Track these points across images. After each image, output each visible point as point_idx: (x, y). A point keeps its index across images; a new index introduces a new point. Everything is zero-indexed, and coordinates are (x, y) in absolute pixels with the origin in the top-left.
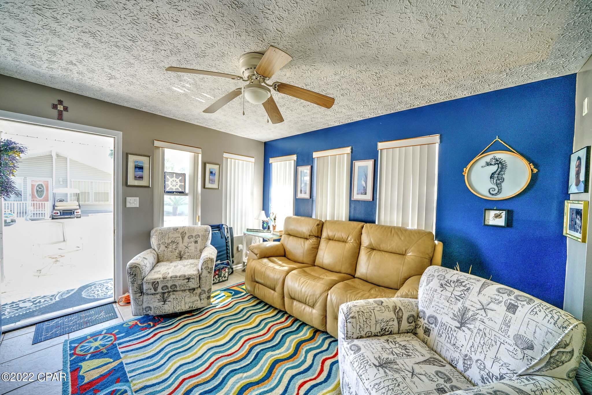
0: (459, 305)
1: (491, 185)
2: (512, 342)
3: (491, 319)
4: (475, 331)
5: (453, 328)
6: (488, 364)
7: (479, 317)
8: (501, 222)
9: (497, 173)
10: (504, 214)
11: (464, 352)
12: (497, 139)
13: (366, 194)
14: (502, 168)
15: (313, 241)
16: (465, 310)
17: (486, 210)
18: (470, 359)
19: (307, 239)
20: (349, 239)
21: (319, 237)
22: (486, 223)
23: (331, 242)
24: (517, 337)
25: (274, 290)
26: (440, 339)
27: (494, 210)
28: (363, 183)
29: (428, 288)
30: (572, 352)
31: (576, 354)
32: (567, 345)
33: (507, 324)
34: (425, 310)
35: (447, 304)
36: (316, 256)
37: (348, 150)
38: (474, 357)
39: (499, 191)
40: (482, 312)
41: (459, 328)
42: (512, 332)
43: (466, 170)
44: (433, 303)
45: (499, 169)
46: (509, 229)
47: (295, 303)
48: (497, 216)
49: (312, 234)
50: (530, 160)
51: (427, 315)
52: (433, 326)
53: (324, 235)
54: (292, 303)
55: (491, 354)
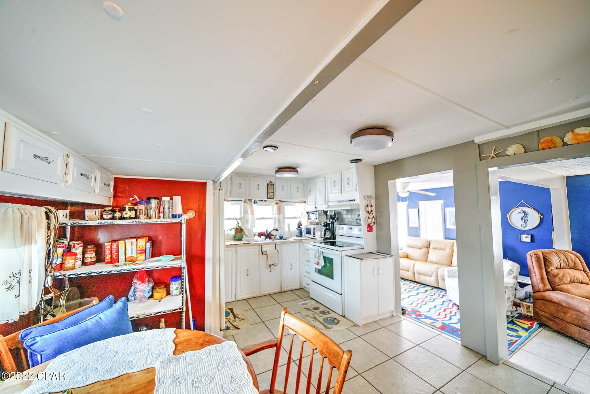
1: (522, 222)
8: (529, 240)
9: (524, 217)
10: (529, 236)
12: (522, 201)
14: (526, 215)
15: (424, 250)
17: (520, 234)
19: (421, 249)
20: (446, 248)
21: (428, 247)
22: (522, 240)
23: (436, 250)
25: (408, 271)
27: (524, 234)
28: (452, 219)
30: (514, 271)
31: (515, 272)
32: (512, 270)
36: (427, 257)
37: (442, 202)
39: (526, 226)
43: (508, 216)
45: (525, 216)
46: (532, 243)
47: (421, 276)
48: (527, 237)
49: (423, 246)
50: (539, 212)
53: (431, 246)
54: (420, 276)
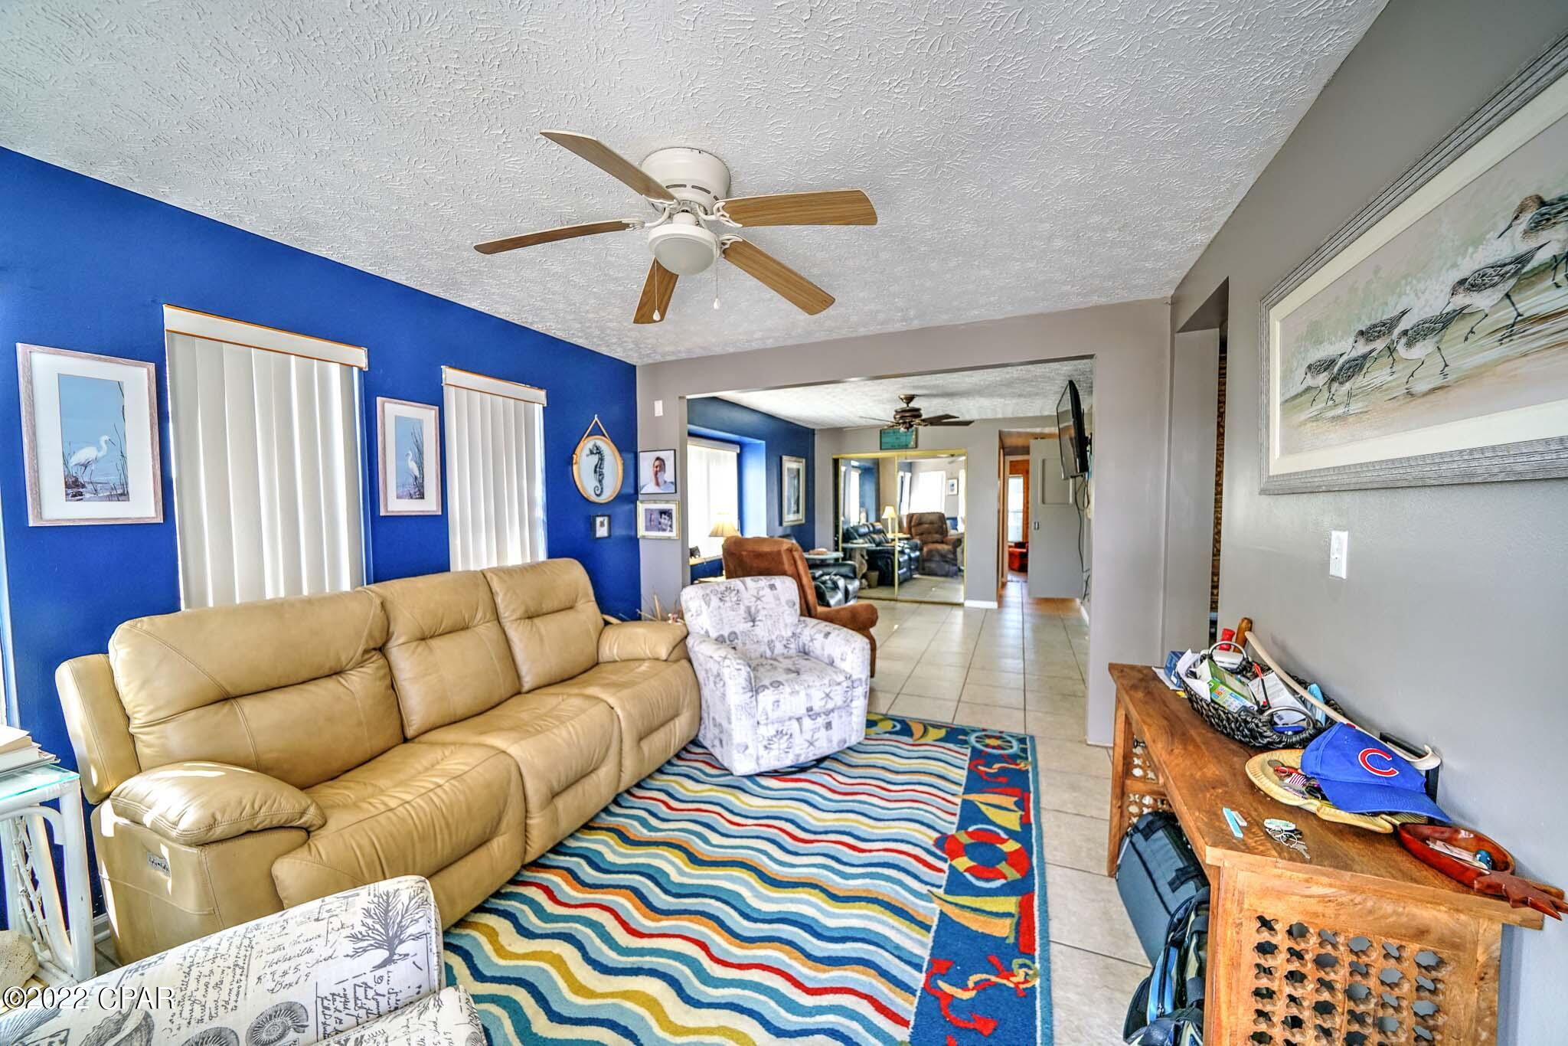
0: (742, 608)
1: (595, 482)
2: (786, 607)
3: (767, 603)
4: (764, 619)
5: (750, 629)
6: (784, 633)
7: (759, 607)
8: (605, 532)
9: (598, 466)
10: (607, 521)
11: (766, 640)
12: (596, 419)
13: (422, 496)
14: (601, 460)
16: (748, 609)
17: (595, 517)
18: (772, 641)
24: (788, 602)
26: (747, 647)
27: (601, 516)
28: (413, 466)
29: (711, 609)
33: (777, 599)
34: (721, 633)
35: (734, 613)
37: (359, 357)
38: (774, 638)
39: (602, 491)
40: (759, 602)
41: (753, 626)
42: (783, 600)
44: (725, 621)
45: (599, 462)
46: (609, 541)
48: (603, 525)
50: (620, 451)
51: (726, 635)
52: (736, 641)
55: (782, 625)
